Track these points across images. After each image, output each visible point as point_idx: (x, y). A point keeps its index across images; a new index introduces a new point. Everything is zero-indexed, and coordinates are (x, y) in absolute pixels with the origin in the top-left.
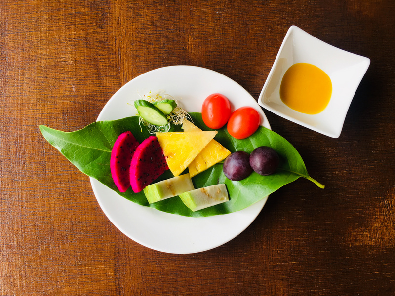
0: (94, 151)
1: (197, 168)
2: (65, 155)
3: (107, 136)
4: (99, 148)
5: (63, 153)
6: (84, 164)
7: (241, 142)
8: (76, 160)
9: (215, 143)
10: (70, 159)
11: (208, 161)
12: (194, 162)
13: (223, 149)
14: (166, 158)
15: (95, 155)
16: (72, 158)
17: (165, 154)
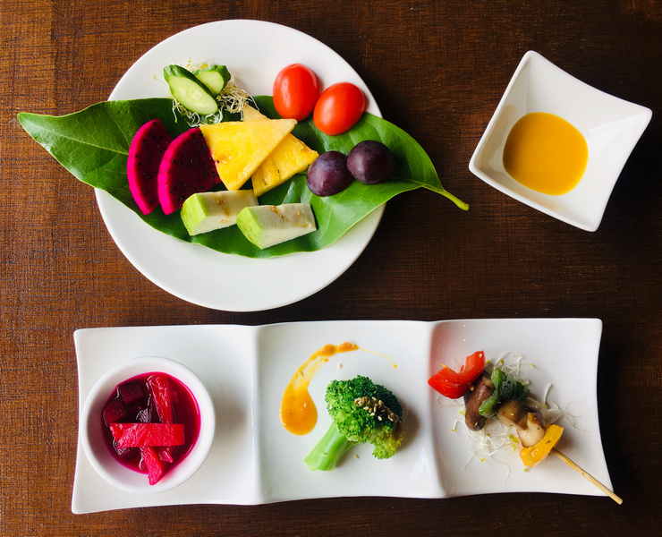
0: (102, 151)
1: (266, 180)
2: (56, 156)
3: (122, 127)
4: (109, 146)
5: (54, 153)
6: (86, 171)
7: (335, 139)
8: (73, 164)
9: (294, 141)
10: (64, 163)
11: (283, 169)
12: (260, 169)
13: (305, 150)
14: (216, 163)
15: (103, 158)
16: (68, 161)
17: (214, 157)
